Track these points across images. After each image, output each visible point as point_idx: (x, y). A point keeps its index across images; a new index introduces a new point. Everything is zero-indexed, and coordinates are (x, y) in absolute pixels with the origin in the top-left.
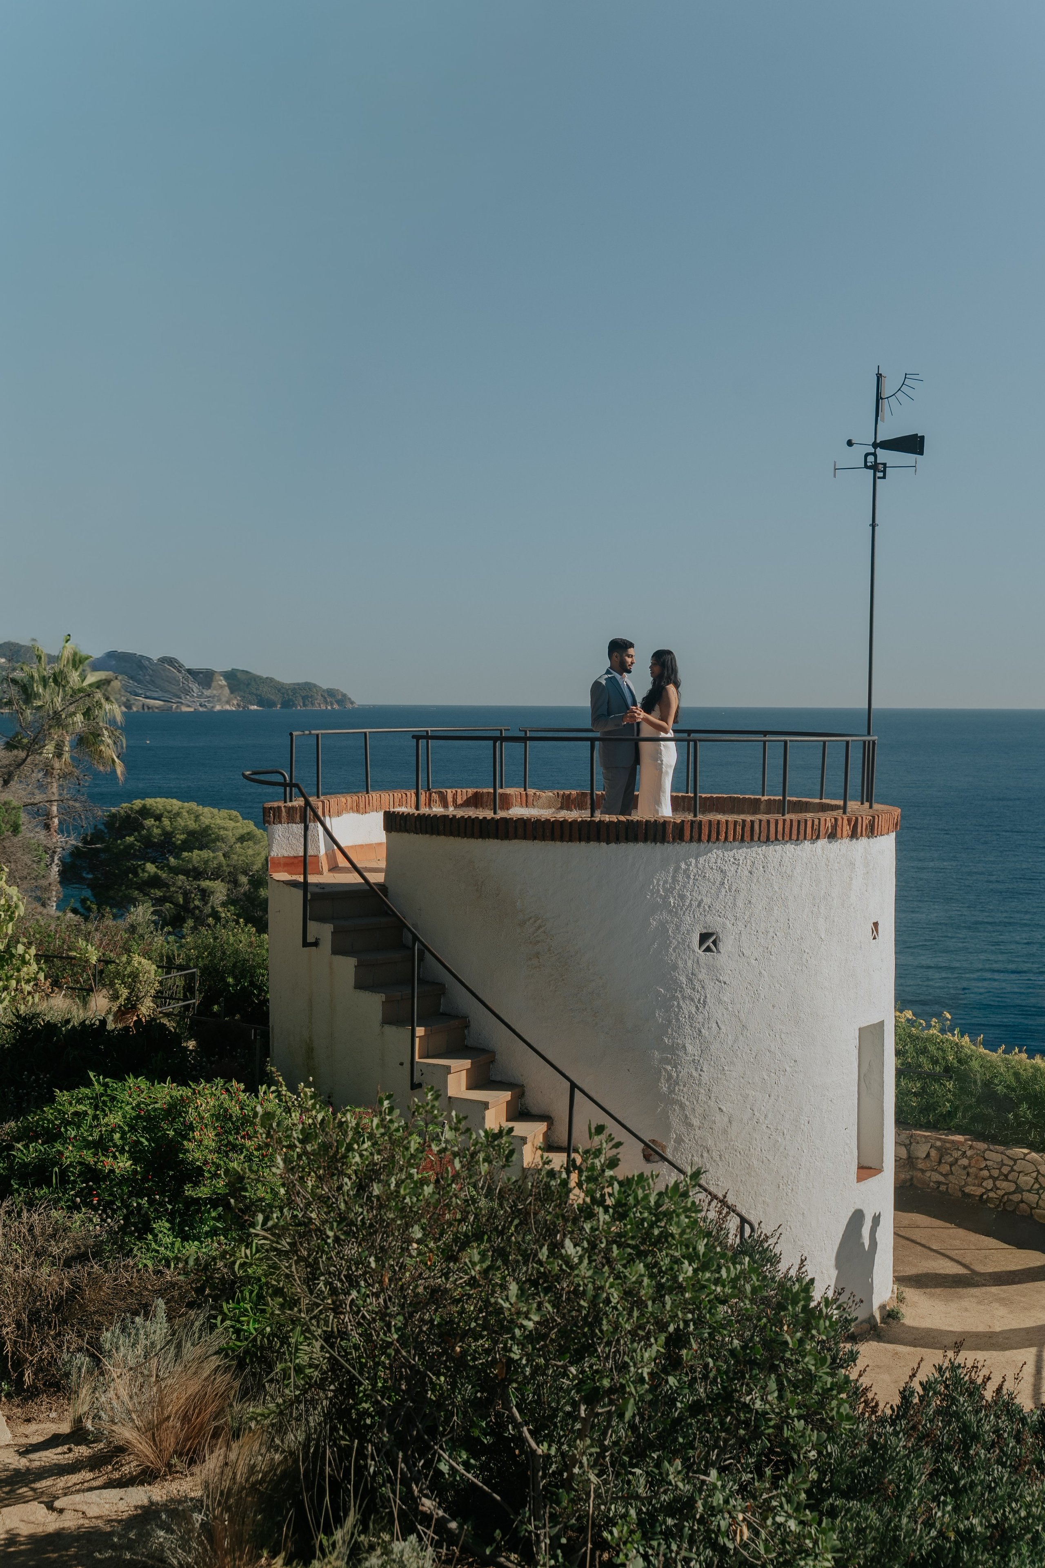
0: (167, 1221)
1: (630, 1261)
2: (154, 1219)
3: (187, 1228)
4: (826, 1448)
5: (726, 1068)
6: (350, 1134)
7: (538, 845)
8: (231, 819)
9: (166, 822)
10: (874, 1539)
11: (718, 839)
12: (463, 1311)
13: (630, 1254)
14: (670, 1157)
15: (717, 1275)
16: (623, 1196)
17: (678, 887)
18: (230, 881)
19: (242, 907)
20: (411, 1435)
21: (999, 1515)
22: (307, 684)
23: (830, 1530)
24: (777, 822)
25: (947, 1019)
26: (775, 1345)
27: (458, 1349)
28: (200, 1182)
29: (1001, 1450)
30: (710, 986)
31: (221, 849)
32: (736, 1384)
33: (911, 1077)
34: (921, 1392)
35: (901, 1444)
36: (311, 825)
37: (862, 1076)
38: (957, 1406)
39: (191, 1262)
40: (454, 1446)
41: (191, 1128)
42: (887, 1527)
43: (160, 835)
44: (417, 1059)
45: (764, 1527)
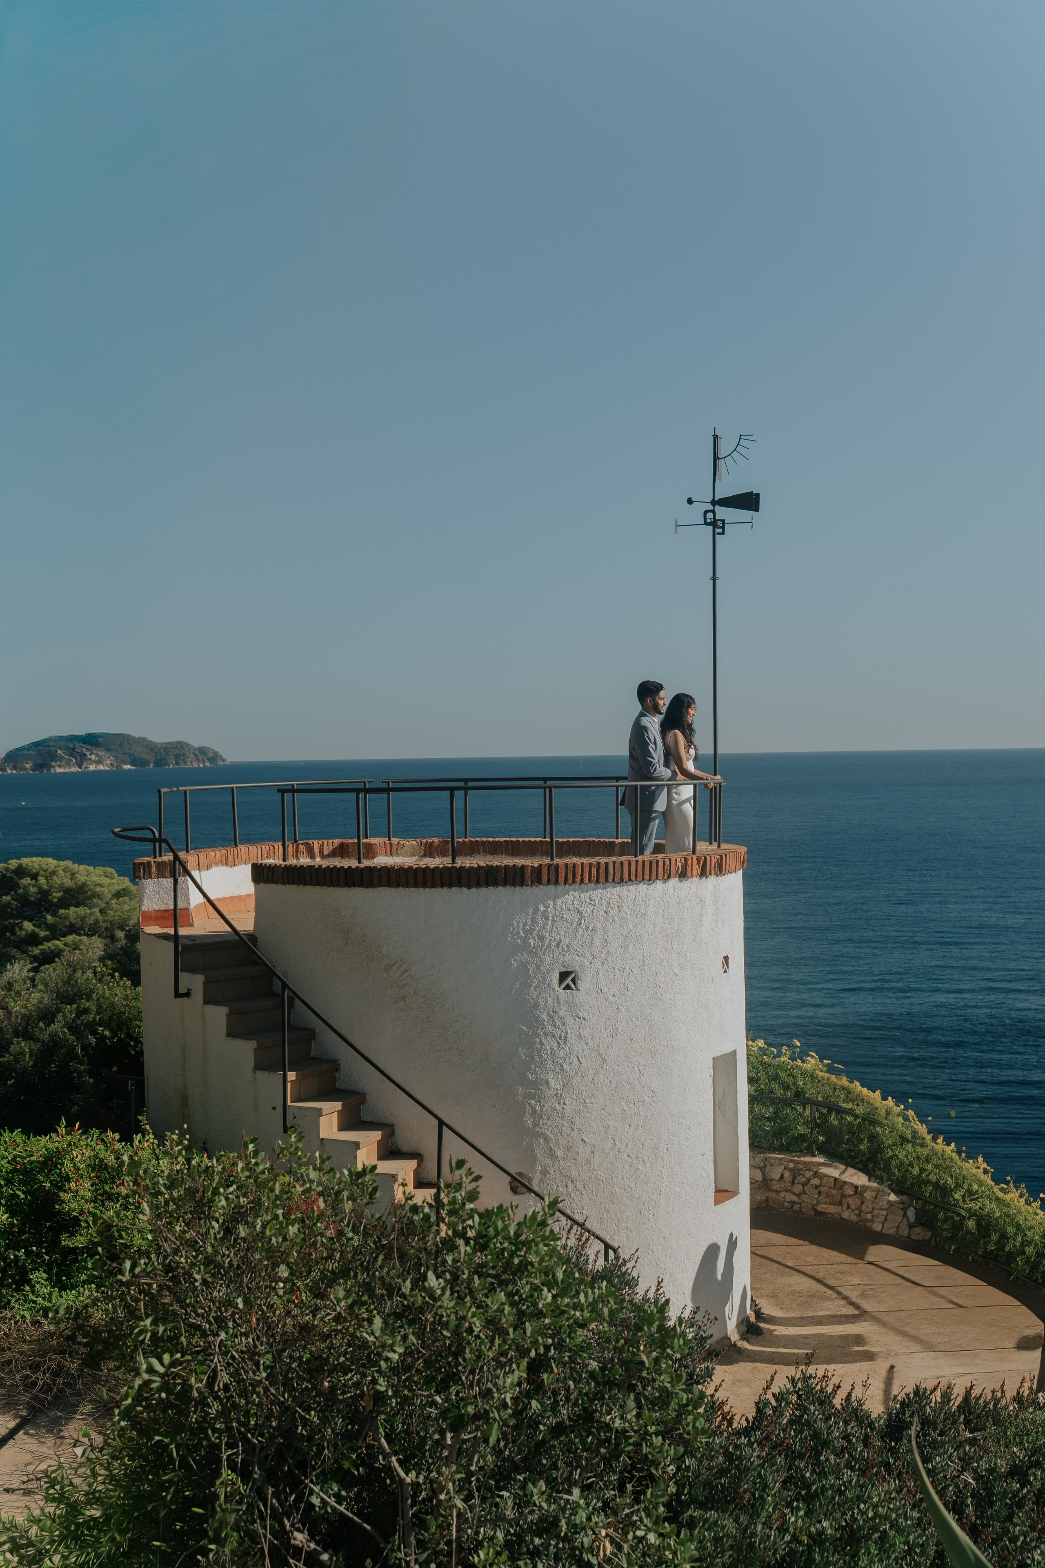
0: (44, 1272)
1: (492, 1289)
2: (31, 1270)
3: (64, 1278)
4: (684, 1462)
5: (588, 1101)
6: (217, 1178)
7: (402, 891)
8: (106, 876)
9: (42, 881)
10: (732, 1547)
11: (574, 881)
12: (331, 1347)
13: (492, 1284)
14: (536, 1188)
15: (576, 1300)
16: (483, 1228)
17: (537, 929)
18: (107, 936)
19: (119, 962)
20: (282, 1471)
21: (848, 1517)
22: (179, 742)
23: (688, 1540)
24: (630, 863)
25: (797, 1046)
26: (631, 1365)
27: (326, 1384)
28: (76, 1232)
29: (850, 1455)
30: (570, 1021)
31: (97, 905)
32: (596, 1405)
33: (764, 1103)
34: (774, 1404)
35: (755, 1454)
36: (181, 879)
37: (717, 1104)
38: (808, 1415)
39: (62, 1311)
40: (324, 1480)
41: (68, 1179)
42: (744, 1534)
43: (37, 894)
44: (289, 1103)
45: (626, 1541)
